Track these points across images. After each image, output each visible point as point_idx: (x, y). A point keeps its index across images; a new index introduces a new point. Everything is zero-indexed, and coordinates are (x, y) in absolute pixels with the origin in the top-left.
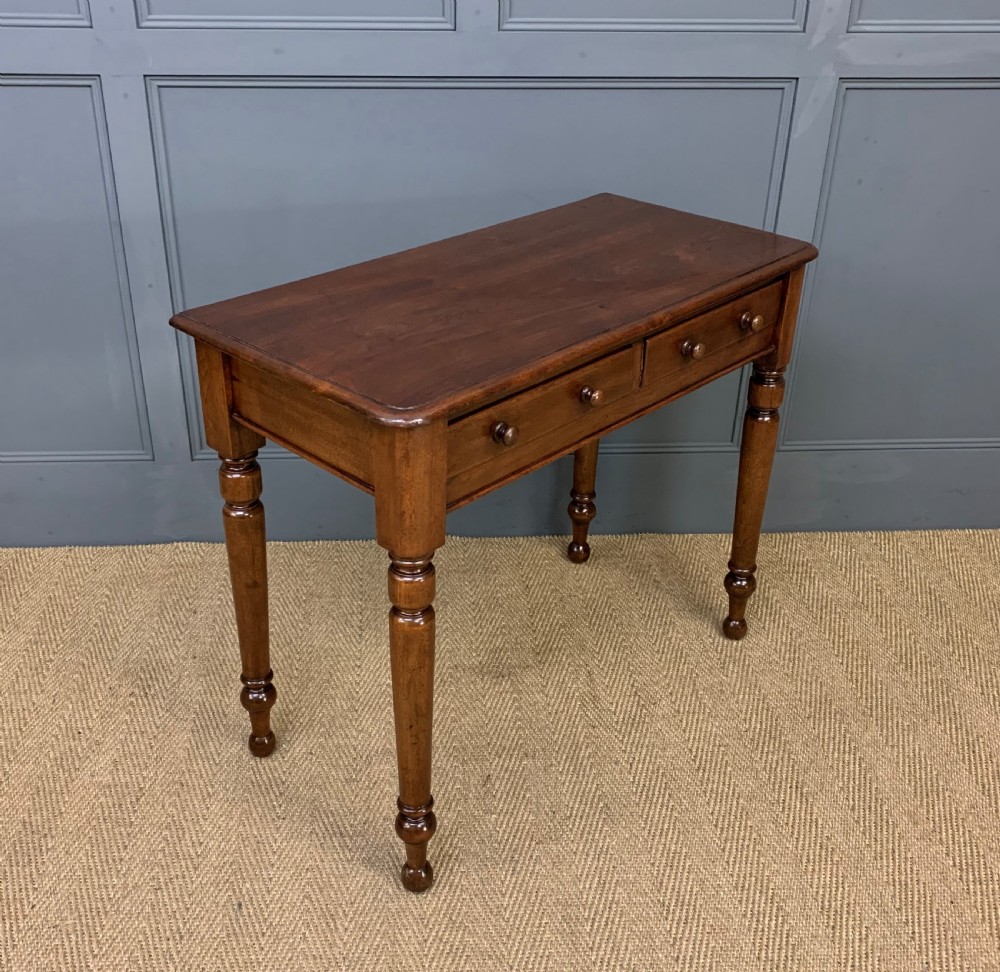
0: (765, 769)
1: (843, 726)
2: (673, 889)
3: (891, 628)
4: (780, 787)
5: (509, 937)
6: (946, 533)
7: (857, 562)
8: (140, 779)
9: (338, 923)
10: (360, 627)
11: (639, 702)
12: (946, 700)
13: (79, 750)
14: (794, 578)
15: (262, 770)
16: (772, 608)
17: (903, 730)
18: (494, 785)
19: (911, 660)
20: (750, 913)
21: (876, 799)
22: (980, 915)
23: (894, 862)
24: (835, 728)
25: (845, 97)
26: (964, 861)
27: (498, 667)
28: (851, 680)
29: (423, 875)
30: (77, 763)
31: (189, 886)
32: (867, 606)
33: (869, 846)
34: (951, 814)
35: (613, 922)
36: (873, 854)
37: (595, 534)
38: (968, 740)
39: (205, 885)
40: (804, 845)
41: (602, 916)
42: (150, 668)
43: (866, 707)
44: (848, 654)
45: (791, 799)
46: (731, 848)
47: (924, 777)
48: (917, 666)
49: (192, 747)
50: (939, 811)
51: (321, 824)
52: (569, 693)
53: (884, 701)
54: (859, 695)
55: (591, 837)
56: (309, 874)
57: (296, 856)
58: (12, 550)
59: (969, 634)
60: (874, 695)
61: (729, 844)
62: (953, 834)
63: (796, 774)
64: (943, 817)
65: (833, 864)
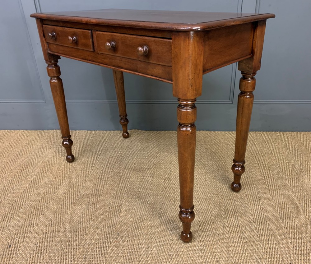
0: (224, 206)
1: (257, 192)
2: (176, 250)
3: (280, 160)
4: (228, 213)
6: (303, 133)
7: (272, 140)
12: (297, 185)
17: (280, 194)
19: (286, 171)
21: (265, 219)
23: (268, 245)
24: (253, 193)
26: (298, 246)
27: (140, 168)
28: (263, 177)
32: (273, 154)
33: (259, 237)
34: (294, 226)
36: (260, 241)
38: (304, 199)
40: (233, 235)
43: (267, 186)
44: (263, 168)
45: (231, 218)
47: (285, 212)
48: (288, 173)
50: (290, 225)
53: (274, 184)
54: (265, 181)
55: (151, 228)
59: (308, 164)
60: (270, 182)
61: (203, 234)
62: (294, 235)
63: (235, 208)
64: (291, 228)
65: (243, 244)
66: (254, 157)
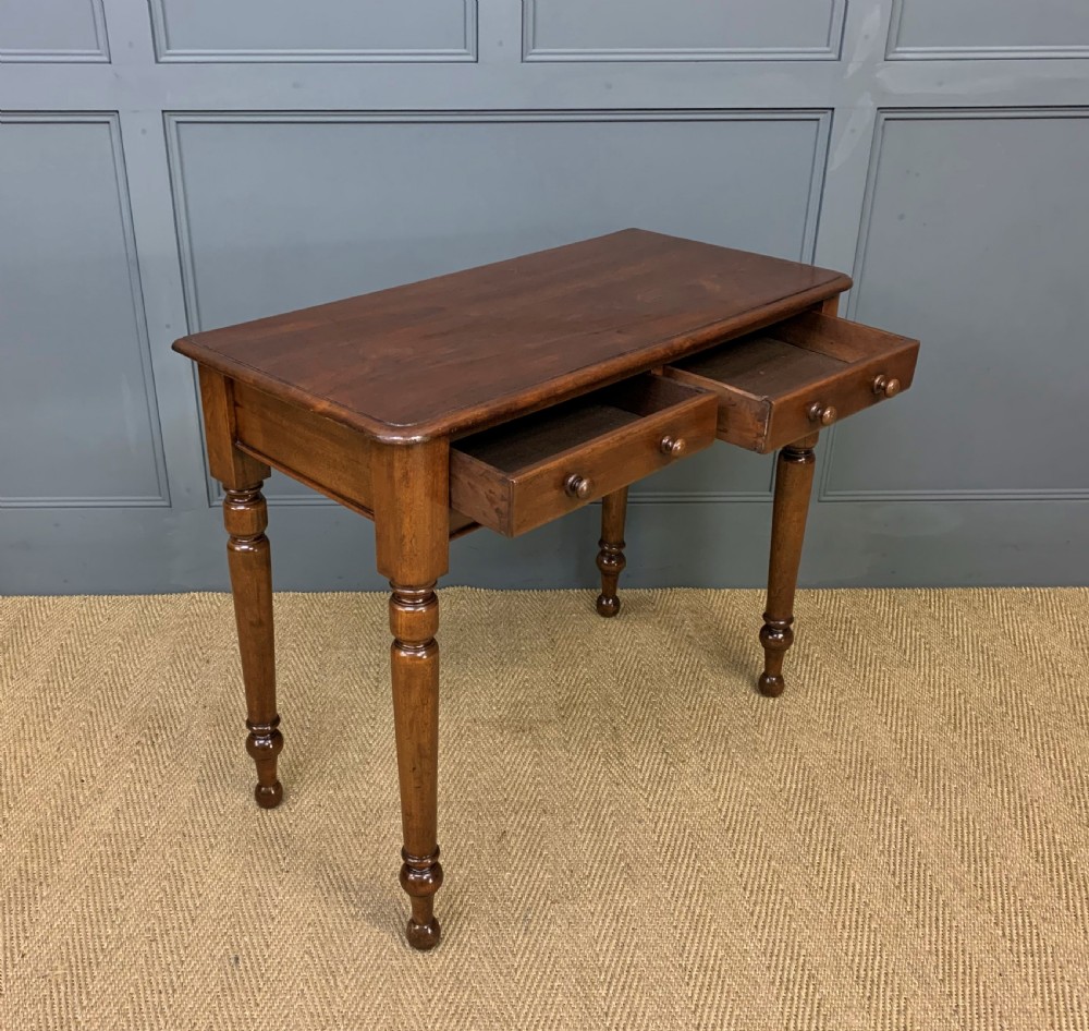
0: (799, 831)
1: (885, 787)
2: (697, 954)
3: (939, 687)
4: (815, 849)
5: (518, 999)
6: (1000, 591)
7: (905, 620)
8: (142, 828)
9: (339, 980)
10: (377, 680)
11: (666, 760)
12: (997, 762)
13: (81, 798)
14: (837, 635)
15: (268, 822)
16: (812, 666)
17: (951, 792)
18: (509, 842)
19: (961, 720)
20: (778, 980)
21: (919, 864)
22: (1032, 989)
23: (938, 932)
24: (876, 790)
25: (883, 128)
26: (1015, 931)
27: (519, 721)
28: (895, 741)
29: (430, 931)
30: (78, 811)
31: (186, 938)
32: (915, 665)
33: (911, 913)
34: (1001, 882)
35: (630, 987)
36: (915, 923)
37: (626, 588)
38: (1021, 804)
39: (202, 937)
40: (839, 910)
41: (619, 980)
42: (159, 717)
43: (911, 768)
45: (826, 863)
46: (760, 912)
47: (971, 842)
48: (966, 727)
49: (197, 797)
50: (988, 878)
51: (326, 878)
52: (592, 749)
53: (931, 763)
54: (903, 755)
55: (610, 897)
56: (311, 929)
57: (298, 909)
58: (26, 599)
59: (1024, 695)
60: (920, 756)
61: (758, 908)
62: (1003, 904)
63: (832, 837)
64: (992, 886)
65: (870, 931)
66: (859, 676)
